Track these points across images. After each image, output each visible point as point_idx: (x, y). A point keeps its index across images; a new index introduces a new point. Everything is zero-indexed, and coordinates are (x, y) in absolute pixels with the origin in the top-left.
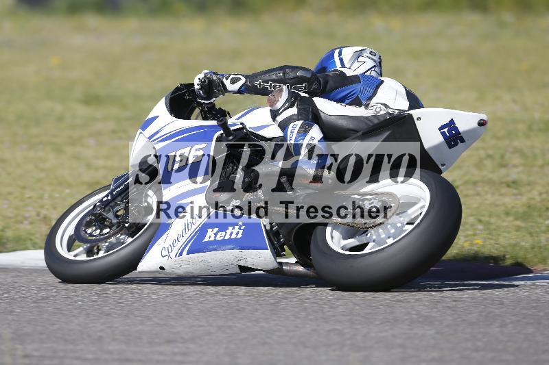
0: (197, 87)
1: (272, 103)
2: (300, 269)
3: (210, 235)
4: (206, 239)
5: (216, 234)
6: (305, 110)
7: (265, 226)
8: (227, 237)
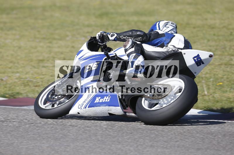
0: (97, 38)
1: (125, 46)
2: (133, 115)
3: (97, 100)
4: (96, 102)
5: (99, 100)
6: (138, 49)
7: (119, 97)
8: (104, 101)
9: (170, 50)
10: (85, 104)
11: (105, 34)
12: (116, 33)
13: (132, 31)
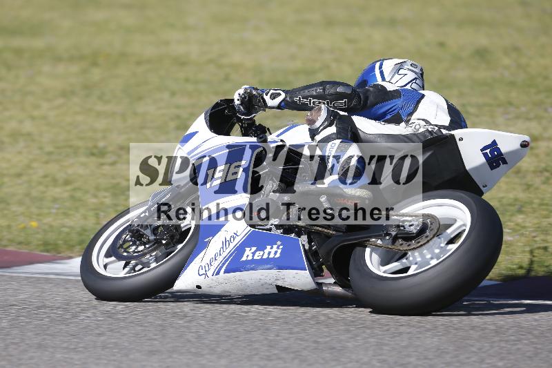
0: (237, 102)
1: (311, 122)
2: (338, 289)
3: (248, 254)
4: (244, 258)
5: (254, 254)
6: (344, 129)
7: (303, 245)
8: (265, 256)
9: (422, 130)
10: (216, 264)
11: (254, 92)
12: (283, 91)
13: (323, 84)
